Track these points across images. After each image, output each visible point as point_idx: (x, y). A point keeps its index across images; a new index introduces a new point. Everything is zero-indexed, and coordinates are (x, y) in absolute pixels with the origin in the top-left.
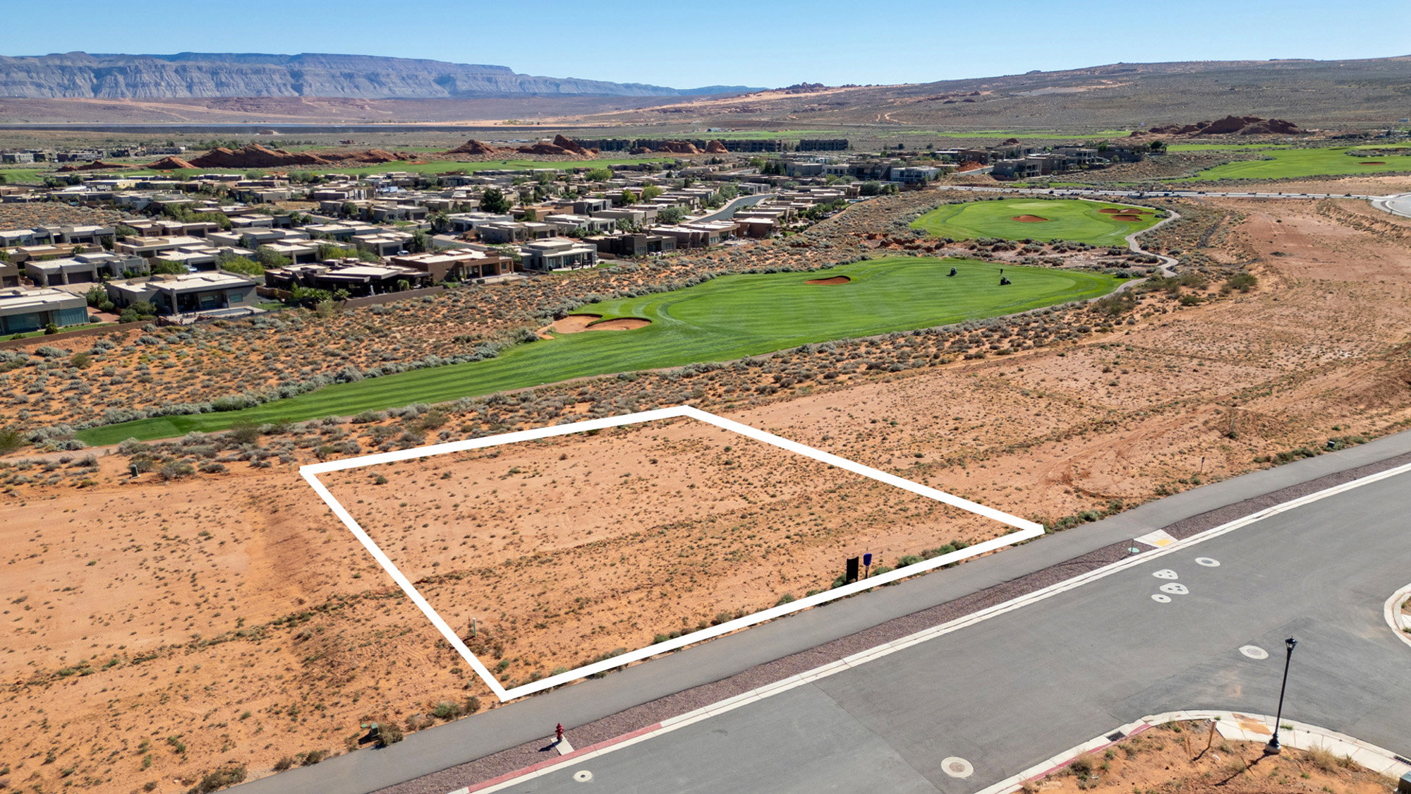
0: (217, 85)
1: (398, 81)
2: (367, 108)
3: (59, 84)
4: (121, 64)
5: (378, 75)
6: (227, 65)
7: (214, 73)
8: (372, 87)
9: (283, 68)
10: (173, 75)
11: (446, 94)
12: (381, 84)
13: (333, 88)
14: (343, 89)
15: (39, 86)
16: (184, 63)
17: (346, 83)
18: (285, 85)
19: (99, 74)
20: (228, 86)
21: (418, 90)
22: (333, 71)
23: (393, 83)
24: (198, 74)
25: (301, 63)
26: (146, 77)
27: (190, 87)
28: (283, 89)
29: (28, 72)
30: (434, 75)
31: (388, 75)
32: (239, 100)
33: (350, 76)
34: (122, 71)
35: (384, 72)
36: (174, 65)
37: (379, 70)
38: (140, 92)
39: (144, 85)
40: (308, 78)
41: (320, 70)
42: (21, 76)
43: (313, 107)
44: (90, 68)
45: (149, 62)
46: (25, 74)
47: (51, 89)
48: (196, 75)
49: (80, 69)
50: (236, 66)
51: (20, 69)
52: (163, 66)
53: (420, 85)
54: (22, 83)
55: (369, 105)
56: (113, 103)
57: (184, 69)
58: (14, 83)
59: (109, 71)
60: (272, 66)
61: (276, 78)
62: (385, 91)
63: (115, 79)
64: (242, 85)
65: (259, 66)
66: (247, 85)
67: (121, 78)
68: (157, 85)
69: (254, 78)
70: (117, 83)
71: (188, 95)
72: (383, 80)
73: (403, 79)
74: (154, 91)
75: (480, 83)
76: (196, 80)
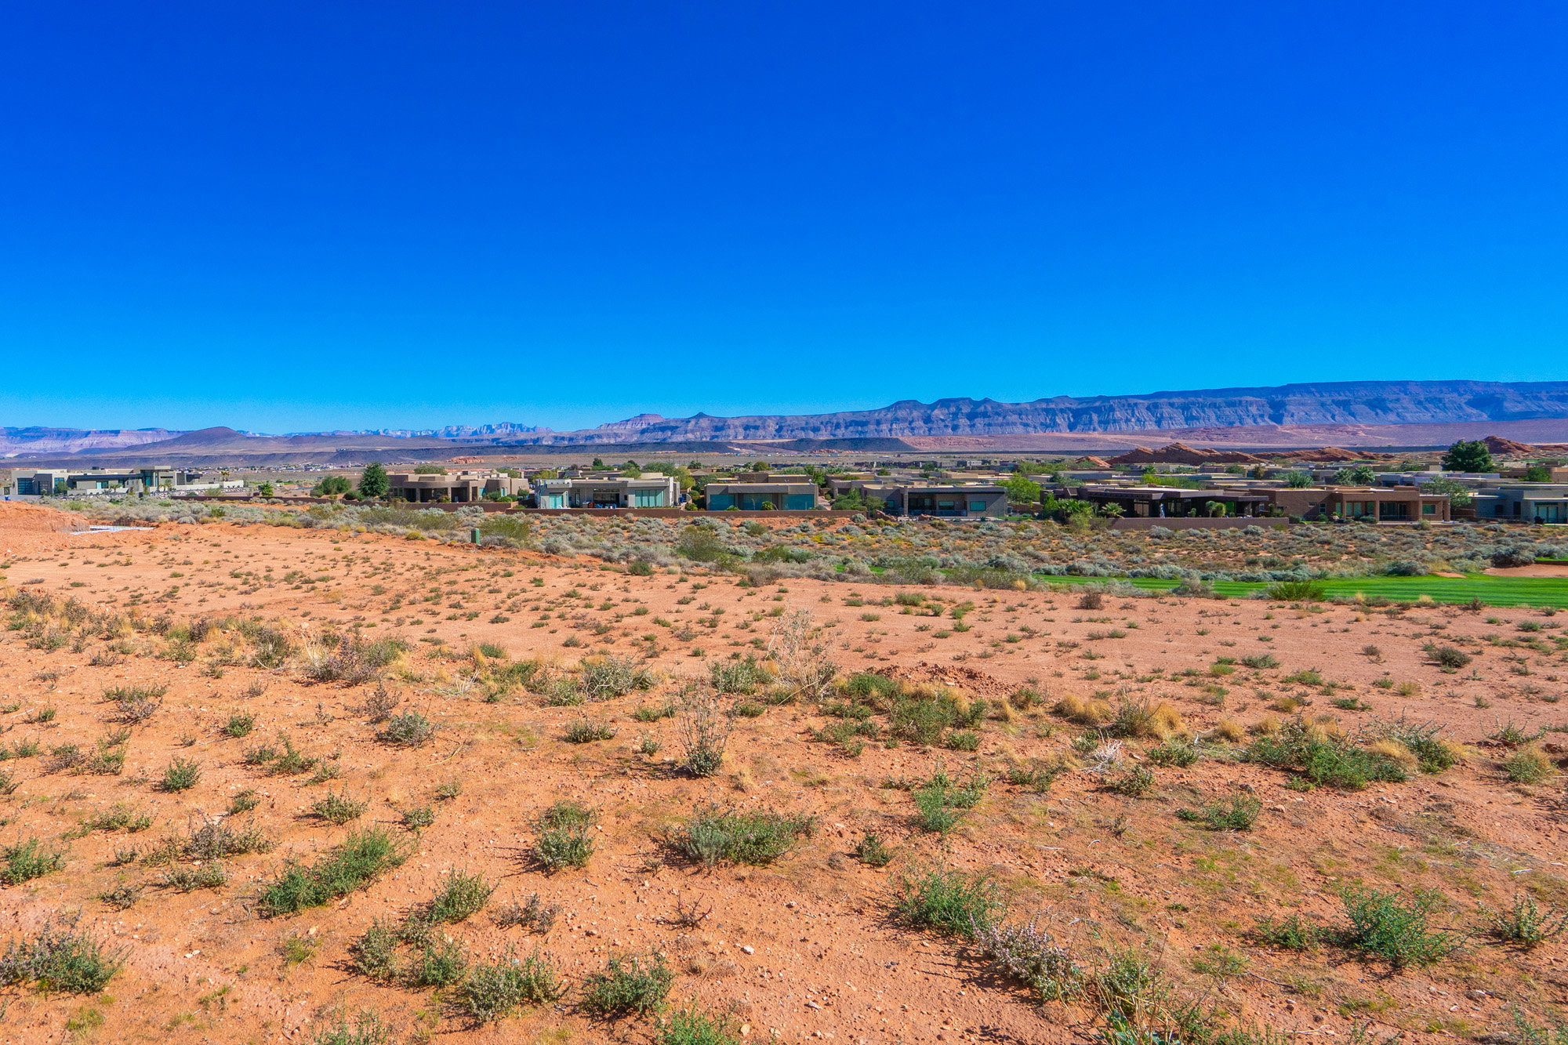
0: (1187, 419)
1: (1411, 406)
2: (1362, 434)
3: (1042, 424)
4: (1097, 404)
5: (1384, 400)
6: (1200, 400)
7: (1185, 408)
8: (1373, 413)
9: (1263, 400)
10: (1144, 411)
11: (1485, 416)
12: (1386, 410)
13: (1320, 416)
14: (1333, 417)
15: (1026, 425)
16: (1156, 401)
17: (1337, 411)
18: (1262, 416)
19: (1077, 414)
20: (1198, 419)
21: (1441, 415)
22: (1323, 399)
23: (1404, 408)
24: (1169, 410)
25: (1287, 395)
26: (1118, 415)
27: (1159, 423)
28: (1259, 420)
29: (1020, 415)
30: (1469, 397)
31: (1398, 400)
32: (1206, 430)
33: (1345, 405)
34: (1097, 410)
35: (1394, 397)
36: (1146, 403)
37: (1385, 396)
38: (1111, 427)
39: (1115, 421)
40: (1291, 408)
41: (1307, 399)
42: (1014, 418)
43: (1291, 435)
44: (1070, 409)
45: (1124, 401)
46: (1016, 416)
47: (1035, 427)
48: (1166, 411)
49: (1062, 411)
50: (1210, 400)
51: (1014, 412)
52: (1136, 404)
53: (1445, 409)
54: (1014, 424)
55: (1363, 431)
56: (1083, 436)
57: (1156, 406)
58: (1008, 424)
59: (1086, 411)
60: (1250, 398)
61: (1253, 410)
62: (1392, 417)
63: (1091, 418)
64: (1213, 417)
65: (1236, 399)
66: (1218, 418)
67: (1095, 417)
68: (1128, 421)
69: (1228, 411)
70: (1091, 421)
71: (1156, 428)
72: (1390, 406)
73: (1420, 403)
74: (1124, 426)
75: (1543, 404)
76: (1166, 415)
